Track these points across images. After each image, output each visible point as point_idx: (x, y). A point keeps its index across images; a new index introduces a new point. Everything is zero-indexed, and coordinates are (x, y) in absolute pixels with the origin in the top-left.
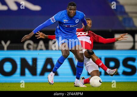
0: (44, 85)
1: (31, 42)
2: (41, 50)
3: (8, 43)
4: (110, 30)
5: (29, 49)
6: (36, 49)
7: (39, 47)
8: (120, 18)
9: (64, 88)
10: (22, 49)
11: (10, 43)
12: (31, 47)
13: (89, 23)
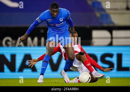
2: (20, 46)
4: (88, 26)
5: (7, 45)
7: (18, 43)
8: (98, 15)
12: (9, 43)
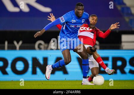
0: (55, 83)
1: (42, 42)
3: (21, 43)
5: (40, 48)
6: (46, 48)
9: (73, 86)
10: (33, 48)
11: (23, 43)
13: (95, 20)
